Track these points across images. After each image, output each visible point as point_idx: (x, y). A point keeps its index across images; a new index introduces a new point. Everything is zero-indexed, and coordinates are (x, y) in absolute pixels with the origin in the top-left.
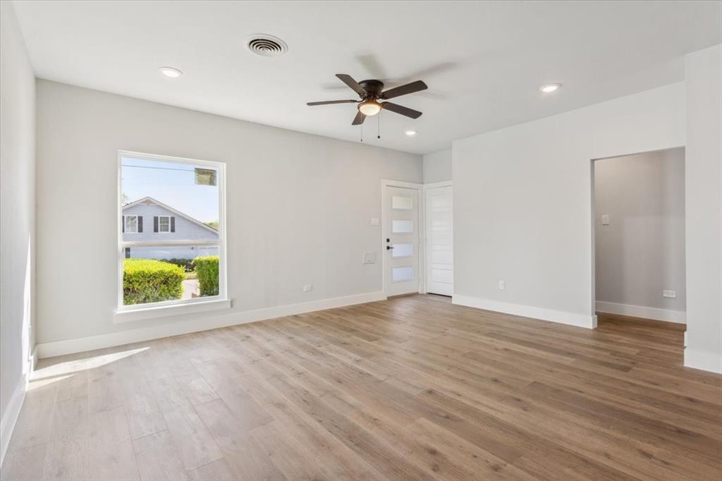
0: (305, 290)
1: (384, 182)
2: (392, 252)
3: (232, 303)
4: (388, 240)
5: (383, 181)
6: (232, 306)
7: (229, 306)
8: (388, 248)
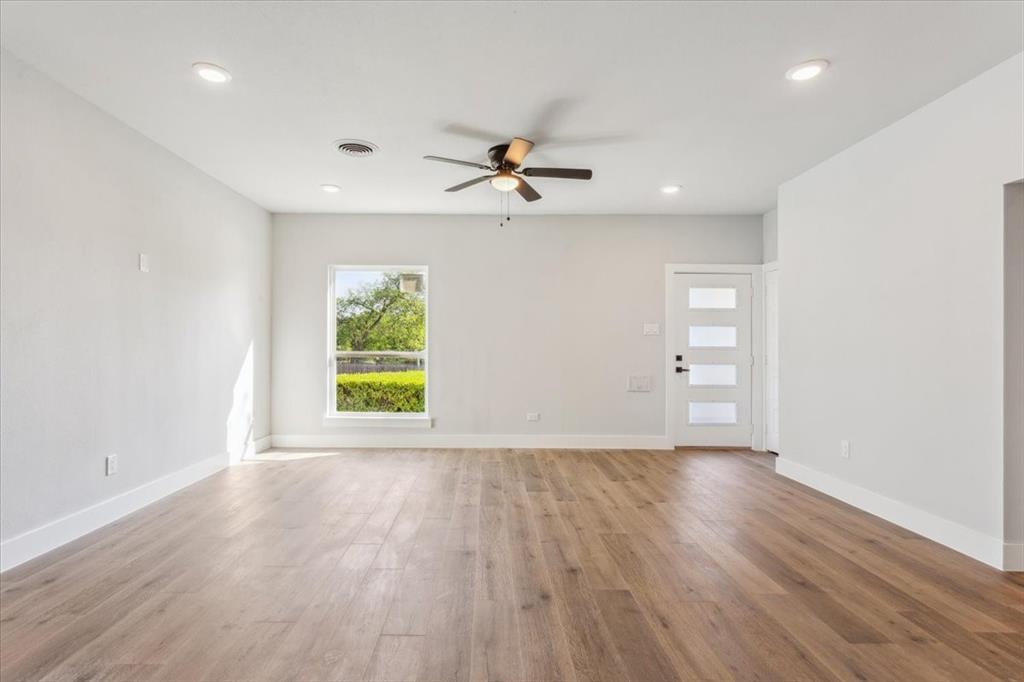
0: (528, 418)
1: (670, 268)
2: (687, 377)
3: (433, 423)
4: (679, 358)
5: (667, 266)
6: (433, 426)
7: (430, 426)
8: (679, 370)
